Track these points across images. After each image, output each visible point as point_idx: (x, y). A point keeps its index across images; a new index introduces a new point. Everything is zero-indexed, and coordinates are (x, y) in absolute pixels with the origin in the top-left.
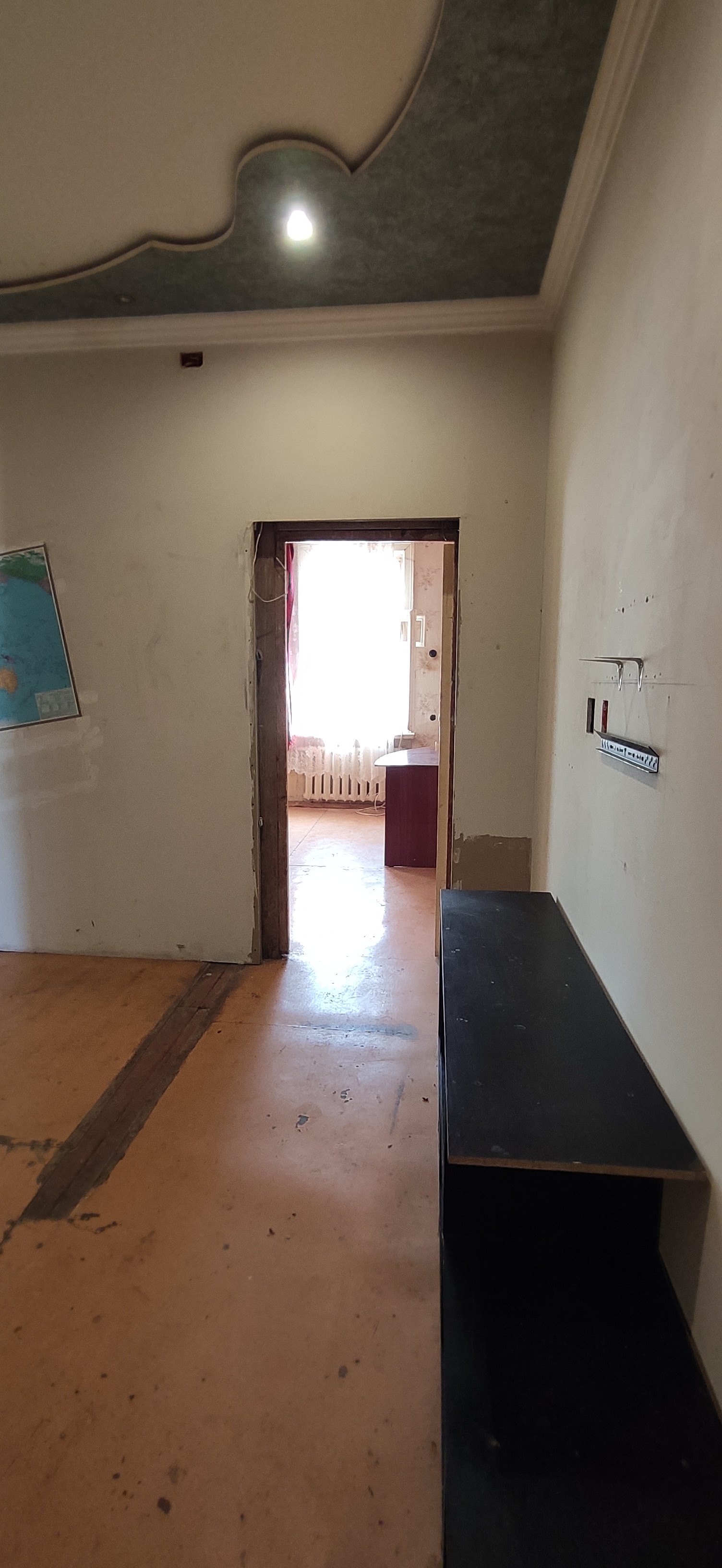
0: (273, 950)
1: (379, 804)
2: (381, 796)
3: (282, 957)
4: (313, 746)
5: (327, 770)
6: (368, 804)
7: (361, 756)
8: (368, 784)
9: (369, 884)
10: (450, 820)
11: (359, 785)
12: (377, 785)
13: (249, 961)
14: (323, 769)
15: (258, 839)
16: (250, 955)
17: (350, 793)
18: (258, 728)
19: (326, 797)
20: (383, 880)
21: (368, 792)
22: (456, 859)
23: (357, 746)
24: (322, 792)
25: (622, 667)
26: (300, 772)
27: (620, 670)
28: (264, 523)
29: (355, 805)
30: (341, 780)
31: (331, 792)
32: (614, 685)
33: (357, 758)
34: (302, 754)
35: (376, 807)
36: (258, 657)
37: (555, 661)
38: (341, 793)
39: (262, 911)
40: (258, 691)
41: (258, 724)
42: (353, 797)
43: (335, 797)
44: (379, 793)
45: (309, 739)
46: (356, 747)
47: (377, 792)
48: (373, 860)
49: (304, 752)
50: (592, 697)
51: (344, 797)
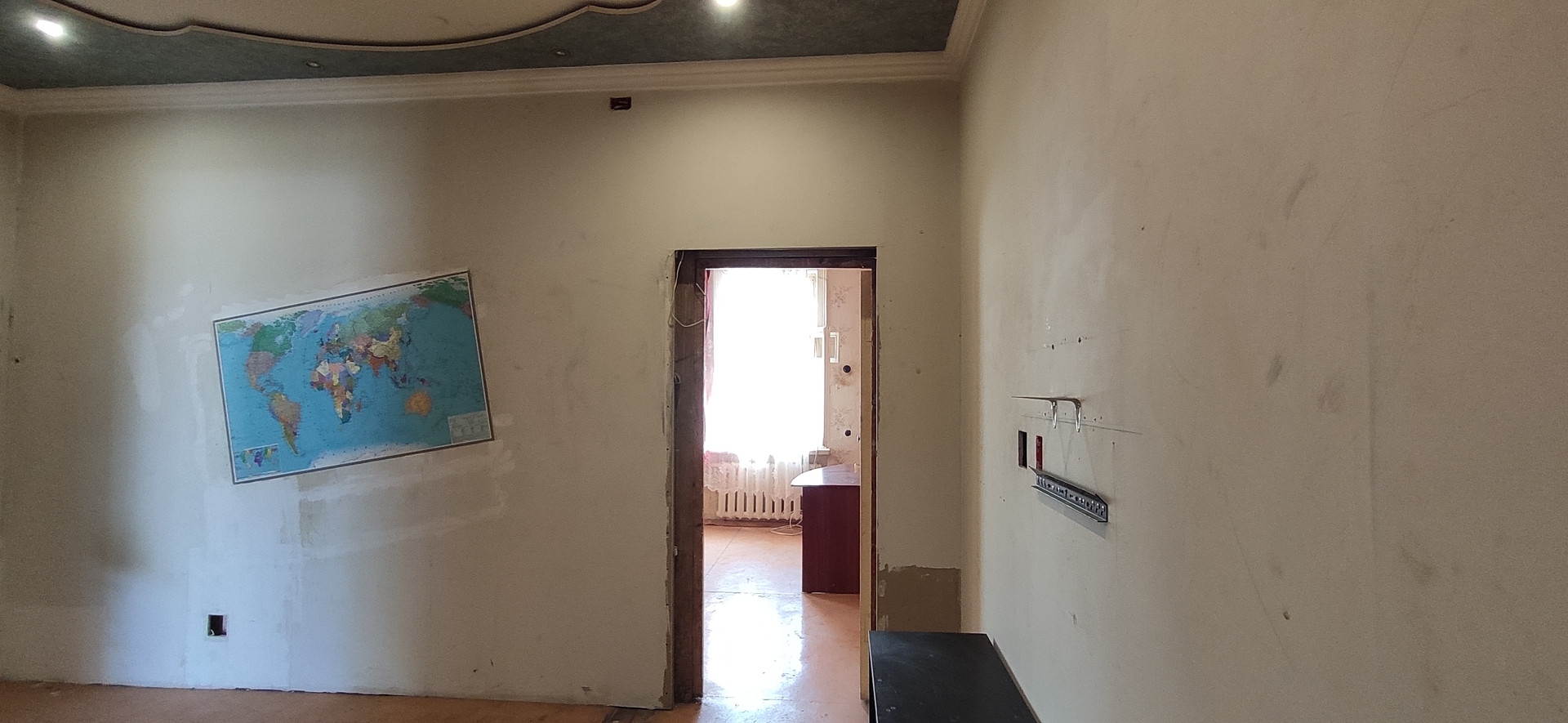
0: (685, 693)
1: (794, 522)
2: (797, 514)
3: (696, 701)
4: (727, 462)
5: (740, 487)
6: (783, 522)
7: (776, 472)
8: (783, 501)
9: (786, 614)
10: (874, 550)
11: (773, 503)
12: (792, 502)
13: (661, 706)
14: (737, 486)
15: (672, 569)
16: (661, 699)
17: (764, 511)
18: (675, 452)
19: (740, 514)
20: (801, 608)
21: (783, 510)
22: (881, 592)
23: (771, 461)
24: (736, 510)
25: (1056, 404)
26: (713, 489)
27: (1054, 407)
28: (685, 251)
29: (769, 524)
30: (755, 497)
31: (745, 510)
32: (1047, 421)
33: (771, 475)
34: (715, 470)
35: (790, 526)
36: (676, 380)
37: (978, 388)
38: (755, 511)
39: (675, 649)
40: (676, 416)
41: (675, 449)
42: (767, 515)
43: (749, 514)
44: (794, 511)
45: (722, 454)
46: (771, 463)
47: (792, 510)
48: (790, 584)
49: (717, 468)
50: (1023, 431)
51: (758, 515)
